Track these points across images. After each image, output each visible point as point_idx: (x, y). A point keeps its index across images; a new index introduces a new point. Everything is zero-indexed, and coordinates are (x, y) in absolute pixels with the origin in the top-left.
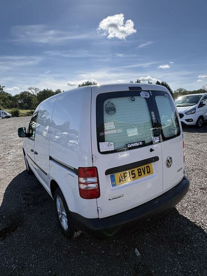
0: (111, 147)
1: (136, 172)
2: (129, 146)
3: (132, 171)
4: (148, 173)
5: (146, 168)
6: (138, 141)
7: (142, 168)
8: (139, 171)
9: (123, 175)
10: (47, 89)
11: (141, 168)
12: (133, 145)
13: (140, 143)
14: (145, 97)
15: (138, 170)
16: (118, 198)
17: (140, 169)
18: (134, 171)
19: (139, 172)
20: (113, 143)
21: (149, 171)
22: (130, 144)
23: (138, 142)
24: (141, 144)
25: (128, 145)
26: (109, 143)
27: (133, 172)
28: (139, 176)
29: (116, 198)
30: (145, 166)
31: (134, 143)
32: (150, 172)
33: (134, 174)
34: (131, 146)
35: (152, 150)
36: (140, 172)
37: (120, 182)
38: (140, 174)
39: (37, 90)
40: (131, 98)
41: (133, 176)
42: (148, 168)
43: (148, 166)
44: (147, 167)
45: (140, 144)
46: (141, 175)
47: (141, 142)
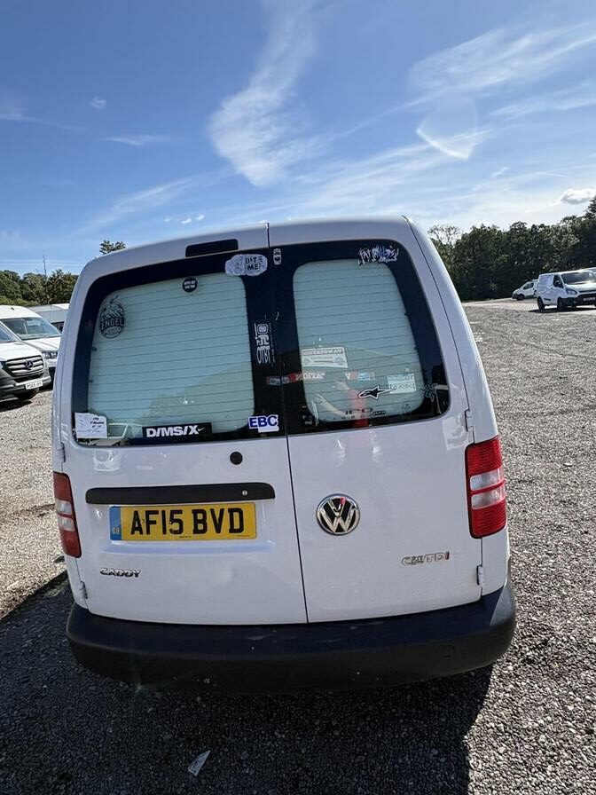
0: (100, 429)
1: (187, 517)
2: (151, 433)
3: (173, 512)
4: (232, 530)
5: (226, 516)
6: (182, 420)
7: (212, 511)
8: (200, 516)
9: (142, 516)
10: (483, 226)
11: (207, 507)
12: (166, 432)
13: (189, 430)
14: (243, 273)
15: (195, 512)
16: (124, 577)
17: (203, 512)
18: (180, 512)
19: (196, 522)
20: (105, 419)
21: (237, 526)
22: (156, 428)
23: (183, 426)
24: (194, 430)
25: (148, 430)
26: (96, 416)
27: (176, 516)
28: (196, 531)
29: (118, 574)
30: (227, 505)
31: (167, 427)
32: (241, 530)
33: (180, 522)
34: (156, 434)
35: (236, 458)
36: (204, 521)
37: (133, 533)
38: (200, 527)
39: (452, 232)
40: (186, 281)
41: (176, 526)
42: (236, 515)
43: (240, 511)
44: (231, 511)
45: (191, 433)
46: (204, 531)
47: (193, 425)
